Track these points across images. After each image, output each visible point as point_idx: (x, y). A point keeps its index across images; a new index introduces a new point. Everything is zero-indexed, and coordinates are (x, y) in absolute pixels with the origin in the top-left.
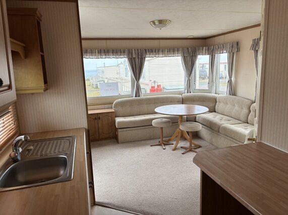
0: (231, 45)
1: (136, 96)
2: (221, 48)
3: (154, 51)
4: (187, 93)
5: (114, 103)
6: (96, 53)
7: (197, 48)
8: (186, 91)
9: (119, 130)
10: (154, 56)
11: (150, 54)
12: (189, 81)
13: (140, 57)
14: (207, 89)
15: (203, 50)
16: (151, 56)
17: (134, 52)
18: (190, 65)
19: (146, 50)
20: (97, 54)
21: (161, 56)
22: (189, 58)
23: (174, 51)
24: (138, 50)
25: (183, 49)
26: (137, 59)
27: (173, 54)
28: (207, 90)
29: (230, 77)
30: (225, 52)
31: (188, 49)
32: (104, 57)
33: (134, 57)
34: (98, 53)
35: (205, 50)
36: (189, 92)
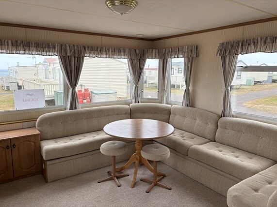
0: (189, 49)
1: (71, 109)
2: (176, 51)
3: (95, 49)
4: (135, 103)
5: (38, 120)
6: (8, 45)
7: (146, 50)
8: (134, 101)
9: (48, 163)
10: (95, 56)
11: (90, 53)
12: (137, 88)
13: (77, 56)
14: (157, 97)
15: (152, 53)
16: (91, 55)
17: (68, 48)
18: (137, 70)
19: (84, 47)
20: (10, 47)
21: (105, 56)
22: (136, 61)
23: (119, 51)
24: (74, 46)
25: (130, 50)
26: (73, 58)
27: (119, 55)
28: (156, 99)
29: (188, 86)
30: (182, 56)
31: (135, 50)
32: (22, 52)
33: (69, 55)
34: (12, 45)
35: (156, 53)
36: (137, 101)
